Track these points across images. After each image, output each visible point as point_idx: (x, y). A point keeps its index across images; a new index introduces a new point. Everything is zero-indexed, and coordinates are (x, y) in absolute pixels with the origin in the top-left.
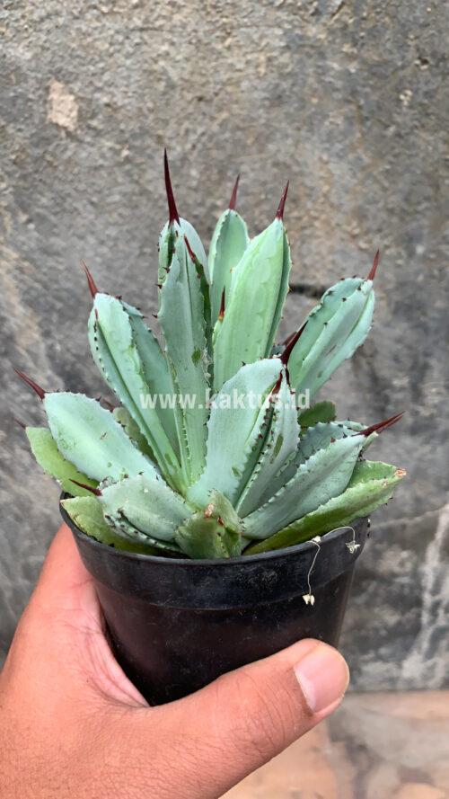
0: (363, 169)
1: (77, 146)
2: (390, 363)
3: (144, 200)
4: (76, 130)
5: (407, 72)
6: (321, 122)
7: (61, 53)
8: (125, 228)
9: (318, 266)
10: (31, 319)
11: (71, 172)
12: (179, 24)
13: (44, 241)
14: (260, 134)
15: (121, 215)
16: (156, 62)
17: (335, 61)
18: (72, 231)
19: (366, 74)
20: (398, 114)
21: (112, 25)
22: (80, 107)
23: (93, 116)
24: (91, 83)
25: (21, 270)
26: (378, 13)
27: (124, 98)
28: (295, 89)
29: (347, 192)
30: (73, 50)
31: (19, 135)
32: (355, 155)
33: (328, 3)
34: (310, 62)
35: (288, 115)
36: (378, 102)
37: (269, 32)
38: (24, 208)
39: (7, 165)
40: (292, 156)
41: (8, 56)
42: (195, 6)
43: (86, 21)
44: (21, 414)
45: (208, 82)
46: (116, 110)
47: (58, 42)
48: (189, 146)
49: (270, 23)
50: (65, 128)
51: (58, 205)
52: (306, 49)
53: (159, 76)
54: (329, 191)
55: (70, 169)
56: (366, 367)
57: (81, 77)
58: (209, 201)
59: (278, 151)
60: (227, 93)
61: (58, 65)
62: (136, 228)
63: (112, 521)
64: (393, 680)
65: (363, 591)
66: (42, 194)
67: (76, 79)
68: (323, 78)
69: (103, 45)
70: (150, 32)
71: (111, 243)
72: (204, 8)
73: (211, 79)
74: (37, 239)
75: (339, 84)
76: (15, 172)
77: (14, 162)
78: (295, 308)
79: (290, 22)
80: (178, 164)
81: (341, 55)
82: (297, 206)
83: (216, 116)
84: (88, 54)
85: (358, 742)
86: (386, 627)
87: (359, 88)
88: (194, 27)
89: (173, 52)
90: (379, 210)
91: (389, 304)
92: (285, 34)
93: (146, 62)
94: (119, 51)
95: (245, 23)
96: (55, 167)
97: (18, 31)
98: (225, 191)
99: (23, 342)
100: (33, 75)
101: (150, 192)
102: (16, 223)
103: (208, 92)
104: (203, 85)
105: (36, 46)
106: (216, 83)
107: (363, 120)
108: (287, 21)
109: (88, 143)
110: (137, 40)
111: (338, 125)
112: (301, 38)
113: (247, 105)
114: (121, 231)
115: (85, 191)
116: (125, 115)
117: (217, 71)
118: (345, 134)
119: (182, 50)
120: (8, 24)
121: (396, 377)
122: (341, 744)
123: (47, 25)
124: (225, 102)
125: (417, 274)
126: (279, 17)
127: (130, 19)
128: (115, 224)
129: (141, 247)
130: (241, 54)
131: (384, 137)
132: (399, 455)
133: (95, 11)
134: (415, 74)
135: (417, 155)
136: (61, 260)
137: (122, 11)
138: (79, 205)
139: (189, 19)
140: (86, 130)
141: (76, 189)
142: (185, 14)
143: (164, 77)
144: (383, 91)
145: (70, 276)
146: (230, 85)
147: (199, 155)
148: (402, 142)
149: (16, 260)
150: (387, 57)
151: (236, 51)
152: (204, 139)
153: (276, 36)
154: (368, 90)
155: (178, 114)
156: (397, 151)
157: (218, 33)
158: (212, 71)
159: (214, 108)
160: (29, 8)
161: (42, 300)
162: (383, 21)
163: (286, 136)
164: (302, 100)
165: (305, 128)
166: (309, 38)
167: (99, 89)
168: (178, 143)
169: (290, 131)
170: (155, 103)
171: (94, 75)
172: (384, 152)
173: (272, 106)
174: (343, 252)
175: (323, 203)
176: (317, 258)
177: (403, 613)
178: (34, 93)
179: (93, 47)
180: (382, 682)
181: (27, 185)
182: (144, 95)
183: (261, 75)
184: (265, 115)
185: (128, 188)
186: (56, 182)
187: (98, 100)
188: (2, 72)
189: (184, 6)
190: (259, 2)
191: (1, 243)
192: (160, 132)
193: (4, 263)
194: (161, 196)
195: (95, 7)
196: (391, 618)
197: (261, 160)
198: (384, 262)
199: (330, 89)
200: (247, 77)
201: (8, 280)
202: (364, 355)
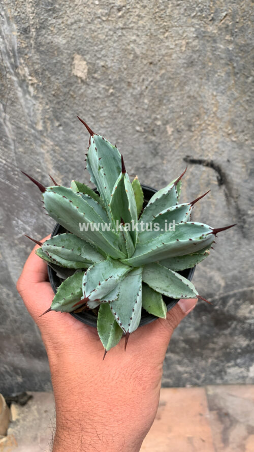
0: (235, 99)
1: (86, 87)
2: (248, 202)
3: (119, 115)
4: (86, 79)
6: (213, 75)
7: (81, 41)
8: (109, 129)
9: (210, 150)
10: (58, 177)
11: (83, 101)
12: (141, 25)
13: (67, 136)
14: (181, 82)
15: (107, 123)
16: (129, 45)
17: (221, 44)
18: (81, 131)
19: (237, 50)
21: (107, 26)
22: (89, 67)
23: (95, 73)
24: (95, 55)
25: (54, 151)
26: (244, 20)
27: (111, 63)
28: (200, 58)
29: (226, 111)
30: (87, 39)
31: (57, 82)
32: (231, 92)
33: (219, 15)
34: (209, 44)
35: (196, 71)
36: (243, 65)
37: (188, 29)
38: (58, 119)
39: (50, 96)
40: (198, 92)
41: (54, 42)
42: (150, 17)
43: (94, 24)
44: (50, 226)
45: (155, 55)
46: (107, 69)
47: (80, 35)
48: (144, 87)
49: (188, 25)
50: (81, 78)
51: (75, 117)
52: (207, 38)
53: (131, 52)
54: (216, 111)
55: (82, 99)
56: (234, 204)
57: (90, 53)
58: (154, 116)
59: (191, 89)
60: (165, 60)
61: (79, 47)
62: (115, 130)
64: (244, 378)
65: (229, 327)
66: (67, 112)
67: (88, 53)
68: (215, 52)
69: (102, 36)
70: (126, 30)
72: (155, 18)
73: (157, 53)
74: (63, 135)
75: (223, 56)
76: (54, 100)
77: (54, 95)
78: (196, 172)
79: (199, 25)
80: (138, 96)
81: (225, 41)
82: (199, 118)
83: (159, 72)
84: (94, 41)
85: (224, 411)
86: (240, 348)
87: (234, 58)
88: (149, 27)
89: (138, 39)
90: (243, 121)
91: (247, 170)
92: (196, 30)
93: (124, 45)
94: (110, 39)
95: (176, 25)
96: (75, 98)
97: (60, 30)
98: (162, 111)
100: (66, 51)
101: (123, 111)
102: (53, 126)
103: (155, 60)
104: (153, 56)
105: (68, 37)
106: (159, 55)
107: (236, 74)
108: (197, 24)
109: (92, 86)
110: (120, 34)
111: (222, 77)
112: (204, 32)
113: (175, 66)
114: (107, 131)
115: (89, 110)
116: (112, 71)
117: (160, 49)
118: (226, 81)
119: (142, 38)
120: (55, 26)
121: (250, 209)
122: (215, 412)
123: (74, 27)
124: (164, 65)
126: (192, 22)
127: (117, 23)
128: (104, 127)
129: (117, 140)
130: (173, 40)
131: (246, 83)
132: (250, 252)
133: (99, 20)
136: (75, 146)
137: (113, 19)
139: (147, 23)
140: (91, 79)
141: (85, 109)
142: (145, 21)
143: (133, 52)
144: (246, 59)
145: (79, 154)
146: (167, 56)
147: (148, 92)
149: (52, 145)
150: (249, 42)
151: (170, 39)
152: (152, 84)
153: (191, 32)
154: (238, 58)
155: (139, 71)
156: (253, 90)
157: (161, 30)
158: (157, 49)
159: (158, 68)
160: (66, 18)
161: (64, 167)
162: (247, 23)
163: (195, 82)
164: (203, 64)
165: (205, 78)
166: (208, 32)
167: (99, 58)
168: (138, 85)
169: (197, 80)
170: (127, 65)
171: (97, 51)
172: (246, 90)
173: (188, 67)
174: (223, 142)
175: (213, 117)
176: (209, 145)
177: (250, 340)
178: (66, 60)
179: (97, 38)
180: (238, 379)
181: (59, 107)
182: (122, 61)
183: (183, 51)
184: (184, 72)
185: (112, 109)
186: (75, 105)
187: (98, 64)
188: (50, 50)
189: (144, 17)
190: (183, 14)
191: (45, 137)
192: (129, 80)
193: (46, 147)
194: (128, 113)
195: (99, 18)
196: (244, 342)
197: (181, 94)
198: (245, 148)
199: (218, 58)
200: (175, 52)
201: (47, 156)
202: (233, 197)
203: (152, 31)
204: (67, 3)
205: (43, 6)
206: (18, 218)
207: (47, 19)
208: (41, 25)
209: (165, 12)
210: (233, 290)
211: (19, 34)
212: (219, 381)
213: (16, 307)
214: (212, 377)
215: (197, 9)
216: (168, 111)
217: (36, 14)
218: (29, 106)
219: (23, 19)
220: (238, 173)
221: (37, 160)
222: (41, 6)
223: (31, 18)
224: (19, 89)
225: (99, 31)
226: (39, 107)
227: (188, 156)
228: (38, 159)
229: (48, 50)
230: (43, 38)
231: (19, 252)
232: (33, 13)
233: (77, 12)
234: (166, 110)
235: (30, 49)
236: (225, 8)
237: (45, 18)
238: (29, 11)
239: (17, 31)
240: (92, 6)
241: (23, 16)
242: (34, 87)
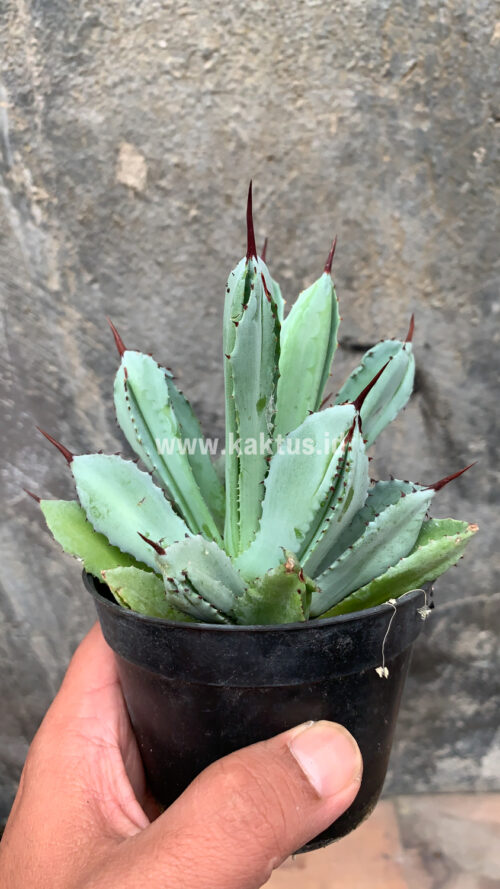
1: (145, 206)
2: (465, 426)
3: (210, 259)
4: (144, 190)
5: (481, 129)
6: (393, 180)
7: (133, 117)
8: (191, 288)
9: (389, 325)
10: (92, 381)
11: (138, 232)
12: (250, 87)
13: (109, 301)
14: (330, 193)
15: (187, 275)
16: (226, 122)
17: (407, 120)
18: (137, 291)
20: (472, 171)
21: (183, 89)
22: (150, 168)
23: (162, 176)
24: (161, 145)
25: (84, 331)
26: (450, 74)
27: (193, 159)
28: (368, 148)
29: (420, 248)
30: (145, 114)
31: (87, 196)
32: (428, 212)
33: (400, 65)
34: (381, 121)
35: (359, 173)
36: (451, 160)
37: (340, 93)
38: (90, 268)
39: (73, 225)
40: (363, 214)
41: (80, 121)
42: (267, 70)
43: (158, 85)
45: (277, 143)
46: (185, 170)
47: (130, 106)
48: (258, 205)
49: (341, 85)
50: (134, 189)
51: (124, 264)
52: (378, 109)
53: (230, 137)
54: (401, 250)
55: (137, 229)
56: (440, 430)
57: (151, 139)
58: (278, 260)
59: (349, 209)
60: (299, 153)
61: (130, 128)
62: (203, 288)
63: (175, 585)
64: (471, 779)
65: (437, 676)
66: (107, 253)
67: (147, 141)
68: (394, 136)
69: (174, 108)
70: (223, 95)
71: (175, 303)
72: (276, 72)
73: (281, 140)
74: (102, 300)
75: (411, 142)
76: (82, 232)
77: (81, 222)
79: (362, 84)
81: (413, 114)
82: (367, 264)
83: (286, 175)
84: (159, 117)
85: (433, 848)
86: (463, 718)
87: (431, 146)
88: (266, 90)
89: (244, 113)
90: (452, 268)
91: (464, 364)
92: (358, 93)
93: (216, 123)
95: (317, 85)
96: (122, 228)
97: (92, 96)
98: (293, 250)
99: (81, 405)
100: (104, 137)
101: (216, 252)
102: (80, 283)
103: (278, 152)
104: (274, 145)
105: (108, 110)
106: (286, 143)
107: (436, 177)
108: (357, 83)
109: (157, 203)
110: (208, 103)
111: (410, 183)
112: (373, 98)
113: (318, 164)
114: (186, 292)
115: (151, 251)
116: (194, 175)
117: (287, 131)
118: (418, 191)
119: (253, 111)
120: (81, 90)
121: (473, 441)
122: (414, 851)
123: (119, 90)
124: (295, 161)
125: (493, 332)
126: (349, 80)
127: (202, 82)
128: (182, 284)
129: (207, 307)
130: (312, 114)
131: (458, 193)
133: (168, 77)
134: (488, 132)
135: (491, 212)
136: (125, 320)
137: (194, 75)
138: (145, 266)
139: (261, 82)
140: (155, 190)
141: (143, 249)
142: (256, 78)
143: (235, 138)
144: (456, 148)
146: (300, 144)
147: (267, 215)
148: (475, 198)
149: (80, 320)
150: (460, 115)
151: (307, 112)
152: (274, 198)
153: (347, 97)
154: (440, 148)
155: (247, 174)
156: (471, 208)
157: (289, 95)
158: (282, 131)
159: (284, 167)
160: (103, 74)
161: (104, 362)
162: (455, 81)
163: (357, 194)
164: (373, 159)
165: (377, 185)
166: (381, 98)
167: (169, 150)
169: (361, 188)
170: (224, 163)
171: (164, 136)
172: (457, 209)
173: (343, 164)
174: (415, 311)
175: (394, 262)
176: (388, 316)
177: (482, 702)
178: (104, 155)
179: (165, 111)
180: (459, 782)
181: (93, 245)
182: (214, 156)
183: (332, 135)
184: (336, 174)
185: (195, 248)
186: (123, 242)
187: (167, 161)
188: (74, 136)
189: (256, 71)
190: (331, 64)
191: (65, 304)
192: (229, 192)
193: (66, 324)
194: (228, 255)
195: (167, 72)
196: (468, 707)
197: (331, 218)
198: (460, 321)
199: (402, 147)
200: (318, 136)
201: (70, 341)
202: (437, 416)
203: (272, 96)
204: (106, 45)
205: (60, 52)
206: (14, 464)
207: (65, 77)
208: (54, 88)
209: (296, 62)
210: (444, 602)
211: (12, 105)
212: (421, 787)
213: (11, 643)
214: (407, 778)
215: (358, 54)
216: (306, 252)
217: (46, 66)
218: (32, 243)
219: (19, 77)
220: (446, 369)
221: (48, 349)
222: (54, 51)
223: (36, 74)
224: (14, 211)
225: (168, 98)
226: (53, 245)
227: (347, 339)
228: (52, 348)
229: (69, 137)
230: (58, 112)
231: (16, 531)
232: (38, 65)
233: (124, 62)
234: (301, 248)
235: (34, 135)
236: (410, 52)
237: (65, 74)
238: (31, 62)
239: (8, 99)
240: (154, 51)
241: (19, 71)
242: (42, 209)
